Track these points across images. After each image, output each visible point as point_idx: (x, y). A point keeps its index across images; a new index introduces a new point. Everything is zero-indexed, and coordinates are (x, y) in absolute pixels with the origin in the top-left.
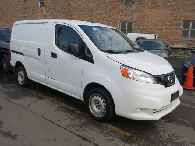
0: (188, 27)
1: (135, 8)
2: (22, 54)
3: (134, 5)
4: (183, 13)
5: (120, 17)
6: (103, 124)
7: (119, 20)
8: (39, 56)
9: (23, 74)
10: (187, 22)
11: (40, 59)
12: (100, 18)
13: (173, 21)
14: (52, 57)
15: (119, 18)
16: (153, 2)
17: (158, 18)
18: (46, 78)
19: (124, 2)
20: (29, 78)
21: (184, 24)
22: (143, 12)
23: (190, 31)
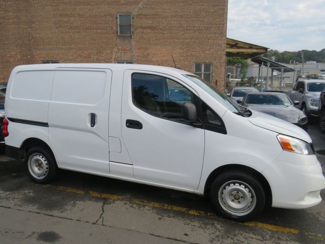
0: (201, 71)
1: (134, 43)
2: (45, 125)
3: (132, 40)
4: (193, 53)
5: (114, 54)
6: (252, 224)
7: (113, 59)
8: (93, 126)
9: (43, 160)
10: (199, 64)
11: (95, 132)
12: (83, 55)
13: (183, 62)
14: (127, 126)
15: (114, 56)
16: (158, 37)
17: (165, 58)
18: (110, 163)
19: (119, 34)
20: (60, 166)
21: (196, 67)
22: (146, 49)
23: (203, 75)
